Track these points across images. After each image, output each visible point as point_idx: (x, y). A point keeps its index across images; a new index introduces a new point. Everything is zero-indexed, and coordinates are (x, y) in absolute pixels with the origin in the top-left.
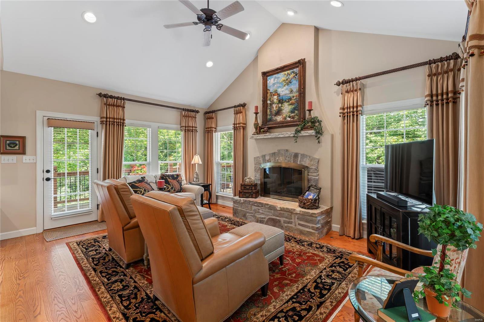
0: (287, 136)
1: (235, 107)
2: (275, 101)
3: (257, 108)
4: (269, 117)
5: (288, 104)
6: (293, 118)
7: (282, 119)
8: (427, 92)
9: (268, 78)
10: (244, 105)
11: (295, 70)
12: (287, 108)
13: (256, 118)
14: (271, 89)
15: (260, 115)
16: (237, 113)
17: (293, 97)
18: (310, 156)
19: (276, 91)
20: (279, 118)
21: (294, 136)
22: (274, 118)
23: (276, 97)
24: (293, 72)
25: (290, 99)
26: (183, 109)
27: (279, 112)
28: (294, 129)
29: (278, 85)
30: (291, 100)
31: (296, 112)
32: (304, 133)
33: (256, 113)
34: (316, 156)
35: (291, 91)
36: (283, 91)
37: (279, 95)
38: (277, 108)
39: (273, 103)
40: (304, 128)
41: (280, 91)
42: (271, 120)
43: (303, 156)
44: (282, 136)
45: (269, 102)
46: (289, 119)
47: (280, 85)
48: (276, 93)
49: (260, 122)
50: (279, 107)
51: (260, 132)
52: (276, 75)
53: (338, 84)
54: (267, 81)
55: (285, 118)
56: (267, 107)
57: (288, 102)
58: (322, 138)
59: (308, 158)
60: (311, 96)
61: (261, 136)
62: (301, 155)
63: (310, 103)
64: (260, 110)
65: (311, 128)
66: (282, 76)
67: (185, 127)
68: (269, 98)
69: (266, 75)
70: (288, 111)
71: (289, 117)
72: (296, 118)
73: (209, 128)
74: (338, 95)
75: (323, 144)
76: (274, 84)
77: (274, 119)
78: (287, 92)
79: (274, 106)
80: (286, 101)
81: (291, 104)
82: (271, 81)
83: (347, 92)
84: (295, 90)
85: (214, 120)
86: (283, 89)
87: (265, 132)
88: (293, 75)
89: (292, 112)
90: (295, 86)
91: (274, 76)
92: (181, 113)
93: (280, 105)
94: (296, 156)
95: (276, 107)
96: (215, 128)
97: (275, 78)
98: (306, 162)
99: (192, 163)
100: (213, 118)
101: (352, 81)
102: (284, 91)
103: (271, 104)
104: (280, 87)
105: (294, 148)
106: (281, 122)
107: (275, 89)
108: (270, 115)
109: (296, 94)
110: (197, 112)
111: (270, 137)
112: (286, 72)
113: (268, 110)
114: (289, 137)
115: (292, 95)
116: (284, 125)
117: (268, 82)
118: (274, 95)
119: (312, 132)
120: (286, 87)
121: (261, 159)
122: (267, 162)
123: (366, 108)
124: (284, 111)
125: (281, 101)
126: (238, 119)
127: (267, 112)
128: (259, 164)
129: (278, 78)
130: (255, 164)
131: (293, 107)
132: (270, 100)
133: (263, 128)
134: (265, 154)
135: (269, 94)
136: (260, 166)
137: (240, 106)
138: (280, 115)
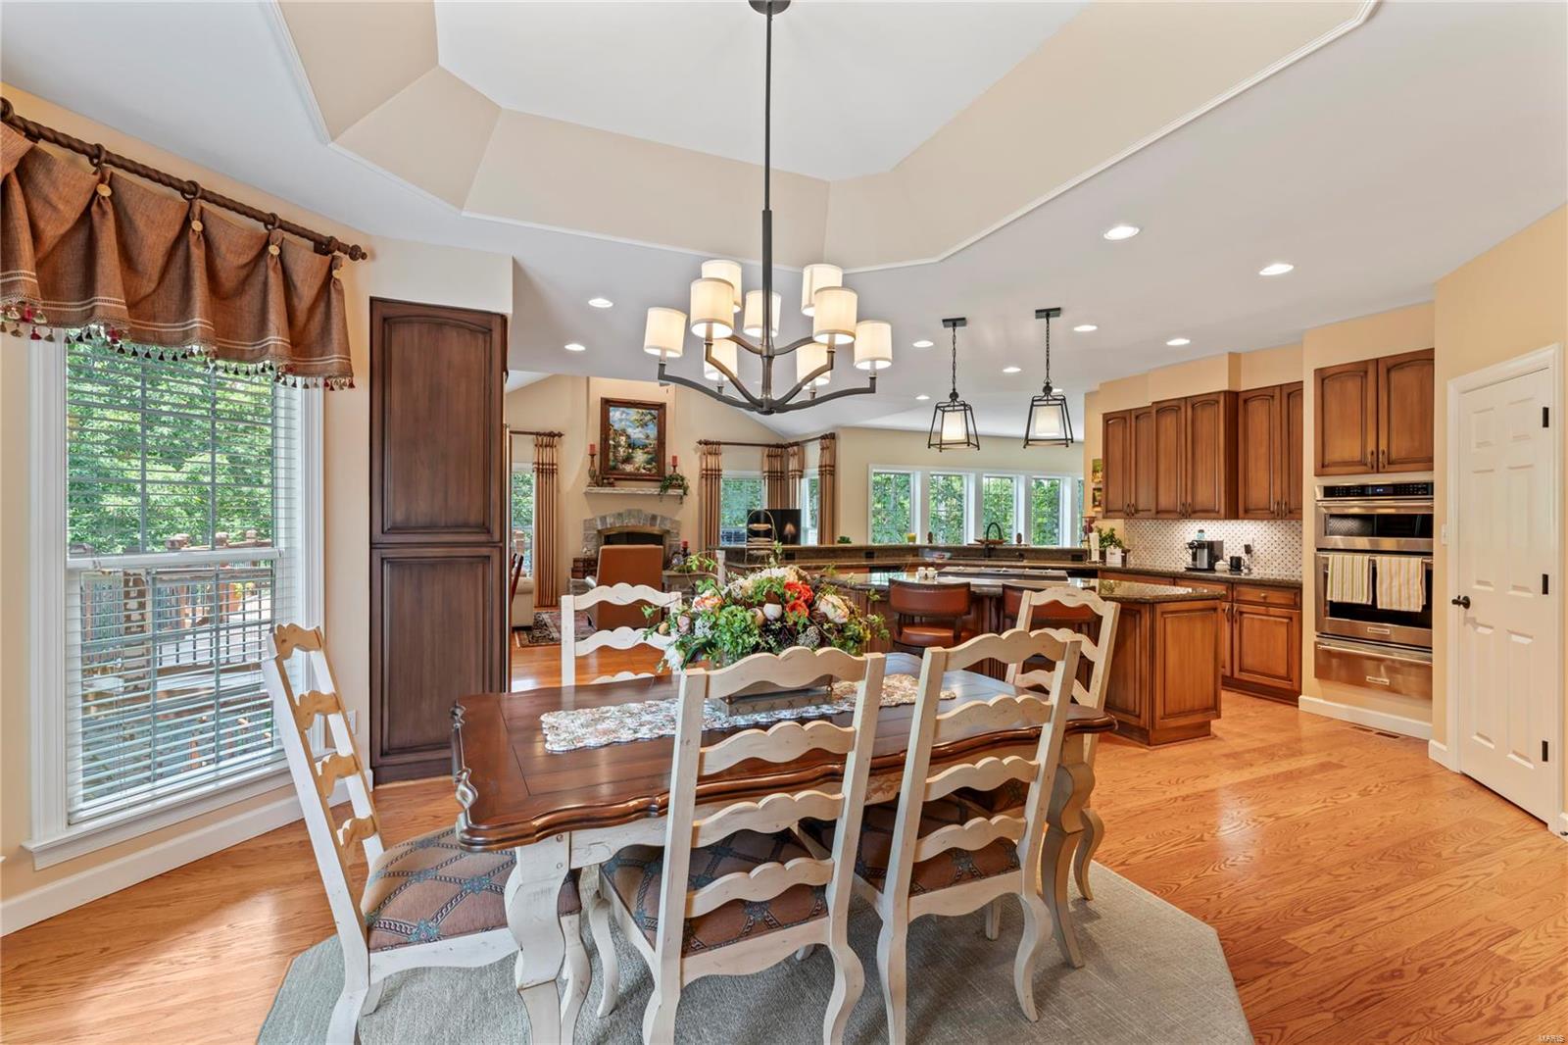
0: (648, 492)
2: (623, 443)
3: (592, 447)
4: (611, 463)
5: (642, 451)
6: (650, 470)
7: (633, 469)
8: (766, 469)
9: (611, 408)
10: (557, 436)
11: (653, 411)
12: (640, 457)
13: (592, 462)
14: (617, 426)
15: (597, 459)
16: (539, 445)
17: (649, 444)
18: (671, 519)
19: (624, 430)
20: (629, 468)
22: (621, 466)
23: (624, 438)
24: (648, 413)
25: (645, 446)
27: (628, 460)
28: (659, 484)
29: (628, 423)
30: (647, 447)
31: (653, 463)
32: (671, 492)
33: (593, 455)
34: (677, 518)
35: (648, 437)
37: (628, 437)
38: (626, 454)
39: (620, 446)
40: (667, 486)
41: (630, 431)
42: (614, 468)
43: (663, 519)
45: (611, 442)
46: (644, 471)
47: (632, 424)
48: (624, 432)
49: (598, 467)
50: (629, 453)
51: (601, 482)
52: (625, 409)
53: (700, 443)
54: (608, 411)
55: (638, 469)
56: (609, 448)
57: (643, 449)
58: (685, 498)
59: (669, 521)
61: (597, 489)
62: (662, 517)
63: (675, 458)
64: (597, 451)
65: (680, 487)
66: (634, 414)
68: (612, 436)
69: (608, 404)
70: (642, 460)
71: (644, 469)
72: (654, 471)
74: (696, 452)
75: (684, 505)
76: (621, 420)
78: (641, 436)
79: (621, 450)
80: (639, 447)
81: (647, 453)
82: (616, 414)
83: (710, 454)
84: (652, 436)
86: (635, 431)
87: (611, 485)
88: (649, 417)
89: (648, 463)
90: (653, 431)
91: (622, 409)
93: (630, 451)
94: (654, 518)
95: (625, 452)
97: (623, 412)
98: (668, 527)
101: (713, 443)
102: (636, 434)
103: (615, 447)
104: (630, 426)
105: (650, 508)
106: (629, 474)
107: (624, 427)
108: (613, 461)
109: (653, 442)
111: (623, 492)
112: (640, 411)
113: (611, 454)
114: (652, 494)
115: (647, 441)
116: (635, 477)
117: (611, 414)
118: (621, 435)
119: (681, 491)
120: (640, 428)
121: (599, 522)
122: (609, 526)
123: (725, 473)
124: (637, 460)
125: (632, 446)
126: (546, 455)
127: (608, 455)
128: (594, 529)
129: (628, 414)
130: (585, 530)
131: (650, 456)
132: (614, 440)
133: (608, 479)
134: (603, 514)
135: (611, 432)
136: (596, 532)
137: (552, 435)
138: (629, 463)
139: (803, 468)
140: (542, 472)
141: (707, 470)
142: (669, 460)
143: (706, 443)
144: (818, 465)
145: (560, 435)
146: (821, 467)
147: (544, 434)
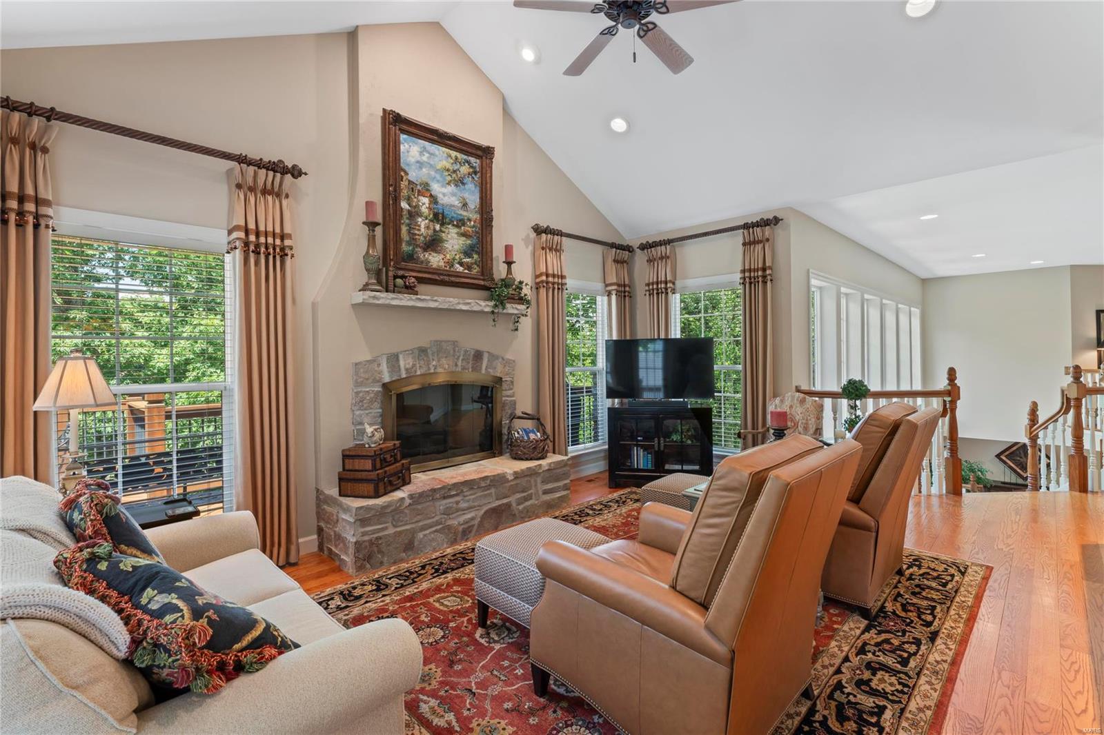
0: (476, 308)
1: (242, 160)
2: (424, 210)
4: (405, 248)
5: (456, 230)
6: (469, 267)
7: (442, 264)
8: (611, 280)
9: (403, 136)
11: (472, 160)
12: (454, 242)
13: (372, 239)
14: (413, 175)
16: (255, 189)
17: (470, 220)
18: (501, 357)
19: (426, 186)
20: (435, 260)
21: (493, 312)
23: (426, 200)
24: (468, 162)
25: (461, 223)
27: (434, 244)
29: (432, 173)
30: (464, 224)
31: (475, 256)
32: (509, 308)
33: (372, 226)
34: (509, 356)
35: (465, 205)
36: (444, 195)
37: (434, 199)
38: (430, 232)
39: (419, 214)
41: (436, 188)
42: (411, 257)
43: (493, 357)
44: (464, 308)
45: (404, 205)
46: (461, 269)
47: (438, 177)
48: (425, 189)
50: (434, 230)
51: (392, 284)
52: (427, 144)
53: (537, 230)
54: (399, 142)
55: (450, 263)
56: (399, 216)
57: (457, 226)
59: (500, 360)
62: (489, 353)
63: (508, 250)
65: (514, 300)
66: (442, 156)
68: (405, 193)
69: (394, 124)
70: (456, 247)
71: (461, 264)
72: (477, 270)
77: (422, 256)
78: (456, 202)
79: (422, 223)
80: (451, 222)
81: (464, 235)
83: (549, 249)
84: (471, 205)
86: (444, 190)
87: (409, 289)
88: (465, 168)
89: (467, 254)
90: (472, 197)
93: (437, 227)
94: (478, 355)
95: (427, 228)
98: (498, 372)
102: (448, 195)
103: (410, 216)
104: (435, 180)
105: (474, 338)
106: (443, 272)
107: (425, 179)
108: (409, 243)
109: (474, 217)
111: (433, 305)
112: (454, 154)
113: (404, 229)
115: (464, 214)
116: (444, 279)
117: (401, 147)
118: (420, 193)
120: (451, 188)
121: (384, 367)
122: (404, 376)
123: (571, 283)
124: (448, 245)
125: (439, 217)
126: (266, 215)
127: (397, 232)
128: (375, 381)
129: (432, 154)
130: (358, 384)
131: (469, 242)
132: (408, 199)
133: (403, 277)
134: (395, 351)
135: (404, 184)
136: (378, 389)
137: (277, 168)
138: (436, 252)
139: (675, 279)
140: (257, 253)
141: (547, 276)
142: (498, 252)
143: (547, 231)
144: (740, 268)
145: (296, 172)
146: (743, 271)
147: (259, 164)
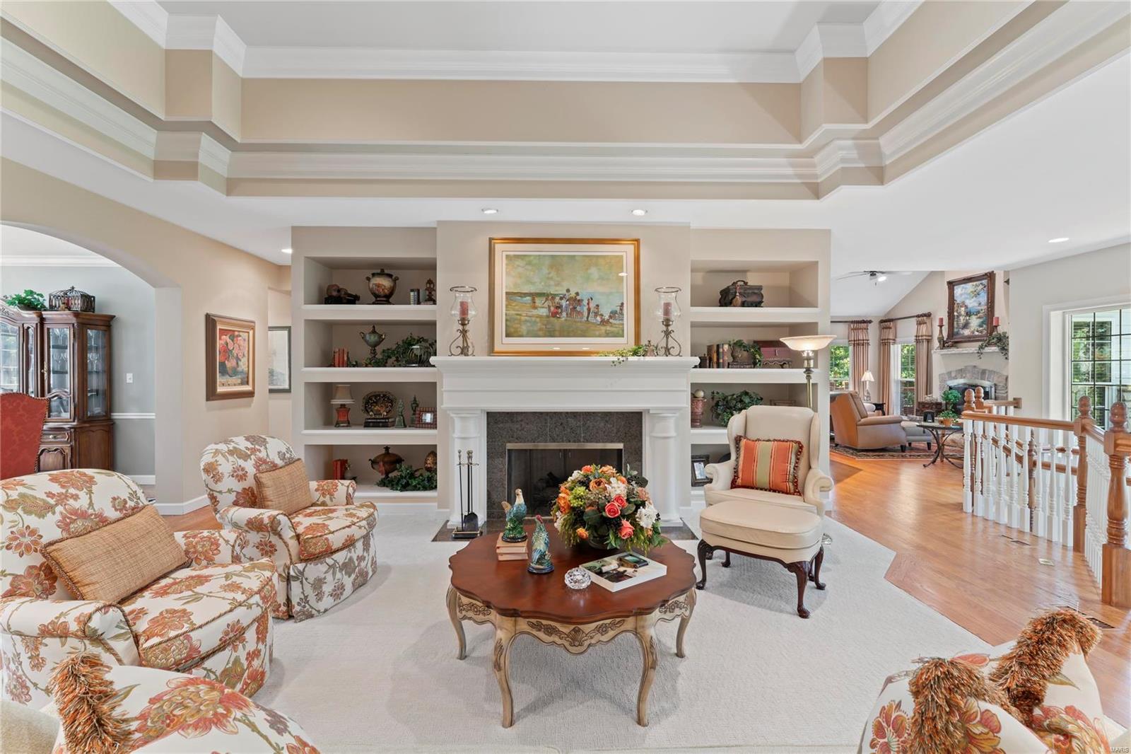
0: (971, 351)
1: (918, 316)
2: (963, 313)
3: (941, 320)
4: (955, 330)
5: (975, 317)
6: (981, 332)
7: (969, 333)
9: (955, 287)
10: (928, 315)
11: (983, 282)
12: (975, 322)
13: (941, 331)
14: (958, 299)
15: (945, 328)
16: (919, 324)
17: (982, 310)
19: (963, 303)
20: (966, 332)
21: (978, 353)
22: (961, 332)
23: (963, 309)
24: (981, 284)
25: (979, 312)
26: (852, 322)
27: (966, 326)
28: (979, 344)
29: (966, 296)
31: (985, 326)
32: (988, 349)
33: (941, 326)
34: (1005, 373)
35: (980, 304)
36: (970, 303)
37: (966, 307)
39: (960, 315)
40: (989, 344)
41: (967, 302)
42: (957, 333)
43: (991, 373)
44: (965, 352)
45: (955, 314)
46: (977, 333)
47: (968, 296)
49: (945, 334)
50: (967, 320)
51: (944, 346)
52: (964, 285)
54: (953, 290)
55: (973, 332)
56: (953, 319)
57: (976, 315)
60: (999, 311)
61: (945, 351)
63: (998, 318)
64: (946, 322)
65: (997, 344)
66: (970, 287)
67: (854, 341)
68: (955, 309)
69: (951, 285)
70: (976, 324)
71: (977, 331)
72: (983, 332)
73: (885, 340)
76: (961, 295)
78: (976, 304)
79: (962, 318)
80: (974, 314)
81: (979, 318)
82: (958, 291)
84: (983, 303)
85: (893, 330)
86: (971, 301)
88: (981, 287)
89: (980, 326)
90: (983, 298)
91: (962, 286)
92: (850, 326)
93: (968, 318)
95: (964, 320)
96: (894, 340)
97: (963, 288)
98: (994, 380)
99: (862, 380)
100: (890, 328)
102: (972, 303)
103: (958, 317)
104: (967, 298)
105: (980, 364)
106: (969, 337)
107: (963, 301)
108: (956, 328)
109: (984, 307)
110: (870, 322)
112: (975, 283)
113: (955, 323)
114: (973, 353)
115: (979, 308)
116: (970, 339)
117: (955, 292)
118: (961, 307)
120: (975, 298)
121: (946, 376)
124: (972, 325)
125: (969, 313)
126: (921, 330)
127: (953, 324)
129: (966, 288)
130: (940, 382)
131: (981, 320)
132: (957, 311)
133: (953, 342)
134: (951, 370)
135: (955, 305)
137: (924, 315)
138: (967, 328)
140: (919, 342)
147: (921, 316)
